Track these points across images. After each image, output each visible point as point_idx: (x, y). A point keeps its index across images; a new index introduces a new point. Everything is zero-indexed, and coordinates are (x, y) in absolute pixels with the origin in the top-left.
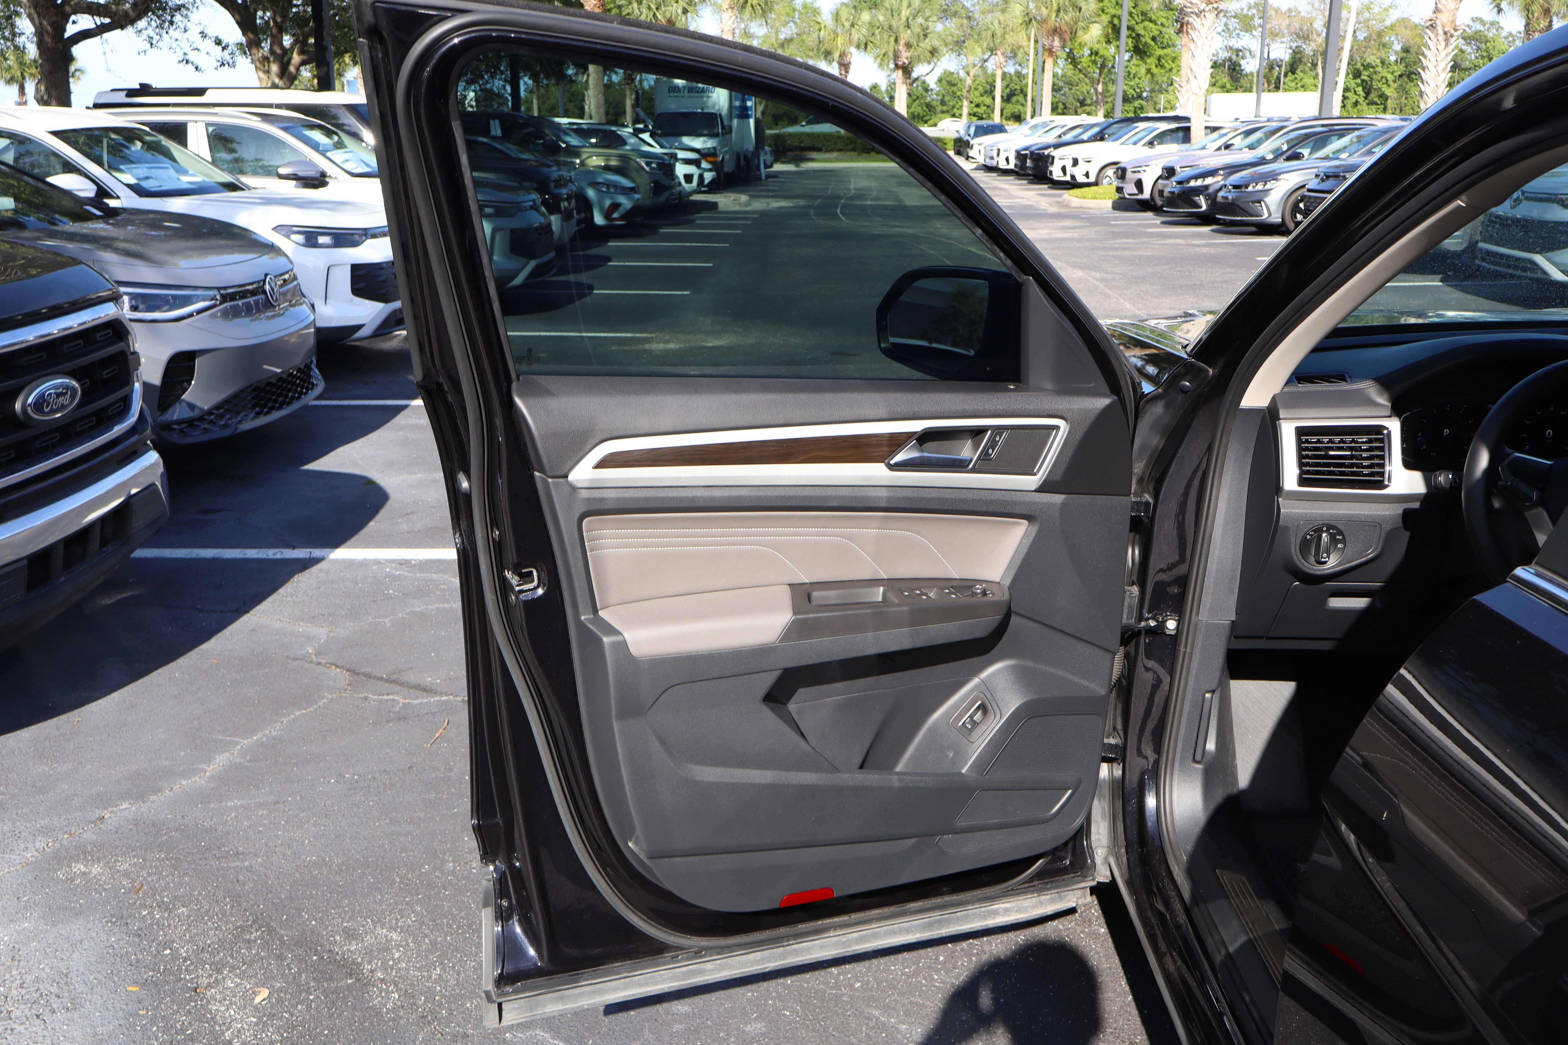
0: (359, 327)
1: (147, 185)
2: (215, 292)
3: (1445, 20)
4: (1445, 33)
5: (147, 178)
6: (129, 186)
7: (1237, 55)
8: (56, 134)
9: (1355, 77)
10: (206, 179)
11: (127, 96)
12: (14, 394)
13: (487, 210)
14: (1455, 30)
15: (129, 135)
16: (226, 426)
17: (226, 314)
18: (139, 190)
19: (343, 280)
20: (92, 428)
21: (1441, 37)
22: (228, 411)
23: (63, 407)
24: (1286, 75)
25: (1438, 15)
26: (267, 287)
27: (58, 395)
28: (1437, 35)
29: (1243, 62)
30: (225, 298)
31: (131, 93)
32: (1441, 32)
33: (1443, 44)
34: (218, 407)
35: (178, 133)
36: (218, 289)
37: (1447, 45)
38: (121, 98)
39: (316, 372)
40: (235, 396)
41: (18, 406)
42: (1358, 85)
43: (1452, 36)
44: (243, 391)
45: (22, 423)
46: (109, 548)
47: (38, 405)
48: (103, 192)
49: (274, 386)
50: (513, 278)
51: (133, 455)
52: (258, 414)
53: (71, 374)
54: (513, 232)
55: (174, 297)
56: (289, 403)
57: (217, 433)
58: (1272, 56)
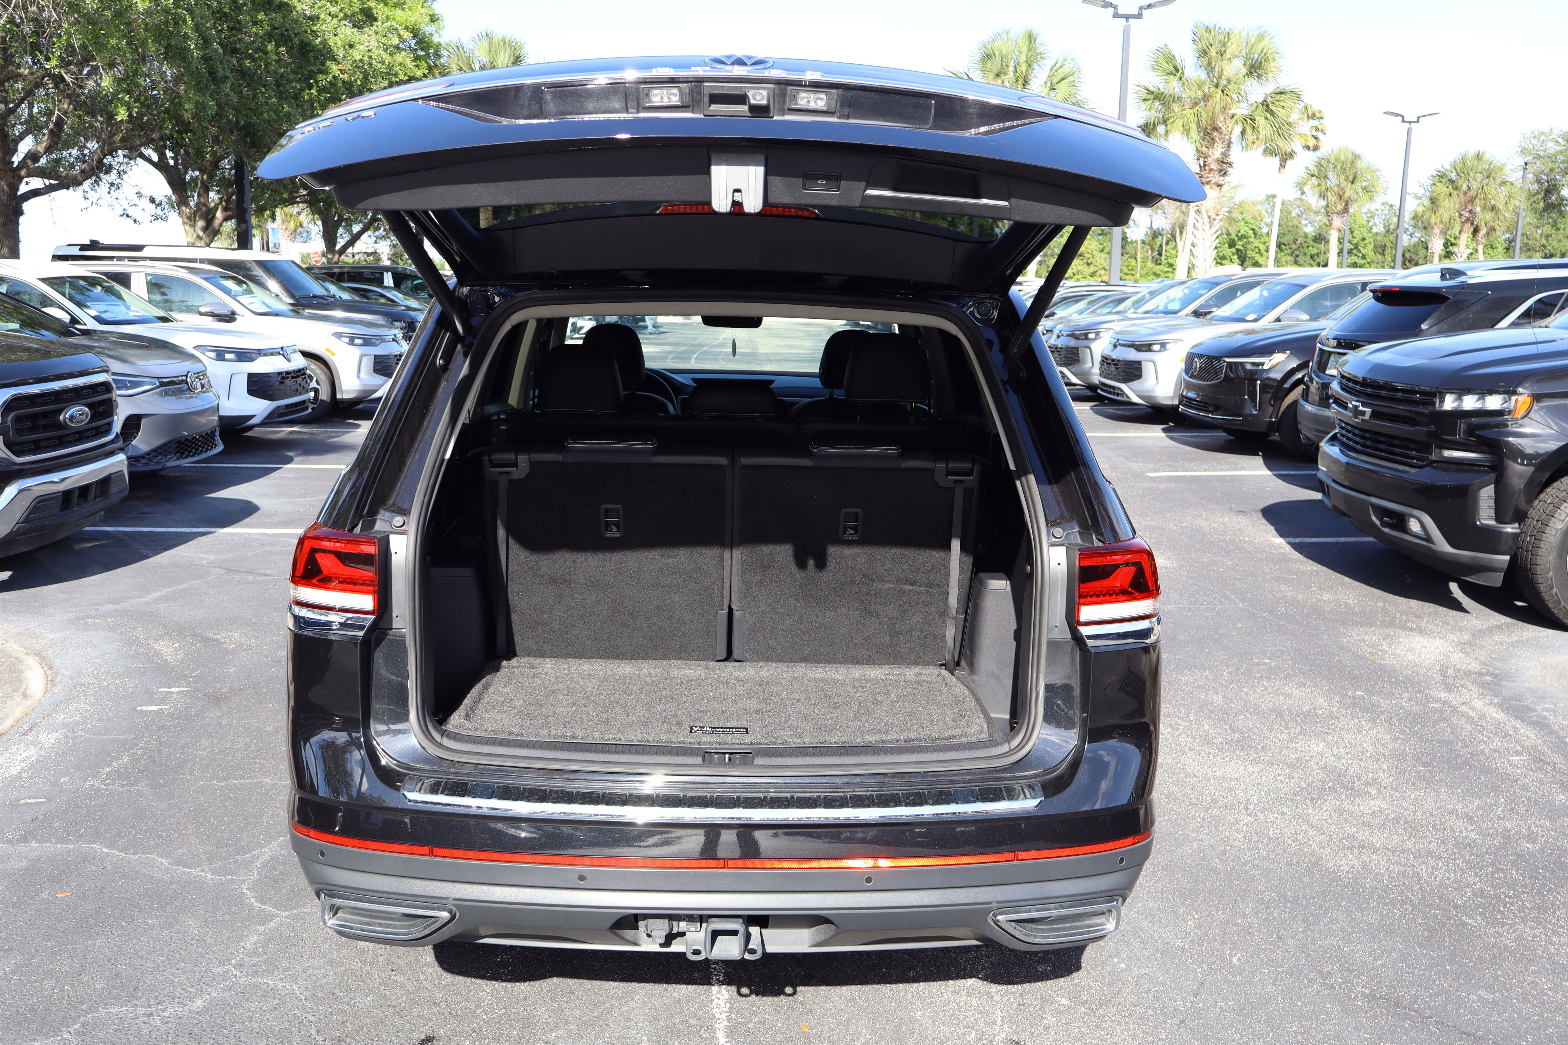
0: (252, 417)
1: (105, 316)
2: (156, 381)
4: (1209, 217)
5: (105, 312)
6: (94, 318)
8: (43, 280)
9: (1230, 247)
10: (146, 314)
11: (80, 250)
12: (60, 411)
13: (357, 341)
14: (1217, 215)
15: (92, 282)
16: (158, 463)
17: (160, 394)
18: (99, 320)
19: (242, 384)
20: (93, 436)
21: (1206, 220)
22: (160, 454)
23: (82, 421)
24: (1167, 244)
26: (189, 380)
27: (81, 415)
28: (1202, 218)
29: (1128, 231)
30: (162, 384)
31: (83, 247)
32: (1205, 216)
33: (1208, 225)
34: (154, 450)
35: (124, 279)
36: (158, 378)
37: (1211, 226)
38: (76, 251)
39: (218, 438)
40: (165, 445)
41: (61, 418)
42: (1233, 254)
43: (1214, 220)
44: (170, 442)
45: (62, 426)
46: (99, 499)
47: (72, 418)
48: (74, 321)
49: (190, 441)
50: (375, 391)
51: (112, 453)
52: (178, 459)
53: (86, 405)
54: (376, 357)
55: (130, 382)
56: (199, 454)
57: (152, 467)
58: (1155, 227)
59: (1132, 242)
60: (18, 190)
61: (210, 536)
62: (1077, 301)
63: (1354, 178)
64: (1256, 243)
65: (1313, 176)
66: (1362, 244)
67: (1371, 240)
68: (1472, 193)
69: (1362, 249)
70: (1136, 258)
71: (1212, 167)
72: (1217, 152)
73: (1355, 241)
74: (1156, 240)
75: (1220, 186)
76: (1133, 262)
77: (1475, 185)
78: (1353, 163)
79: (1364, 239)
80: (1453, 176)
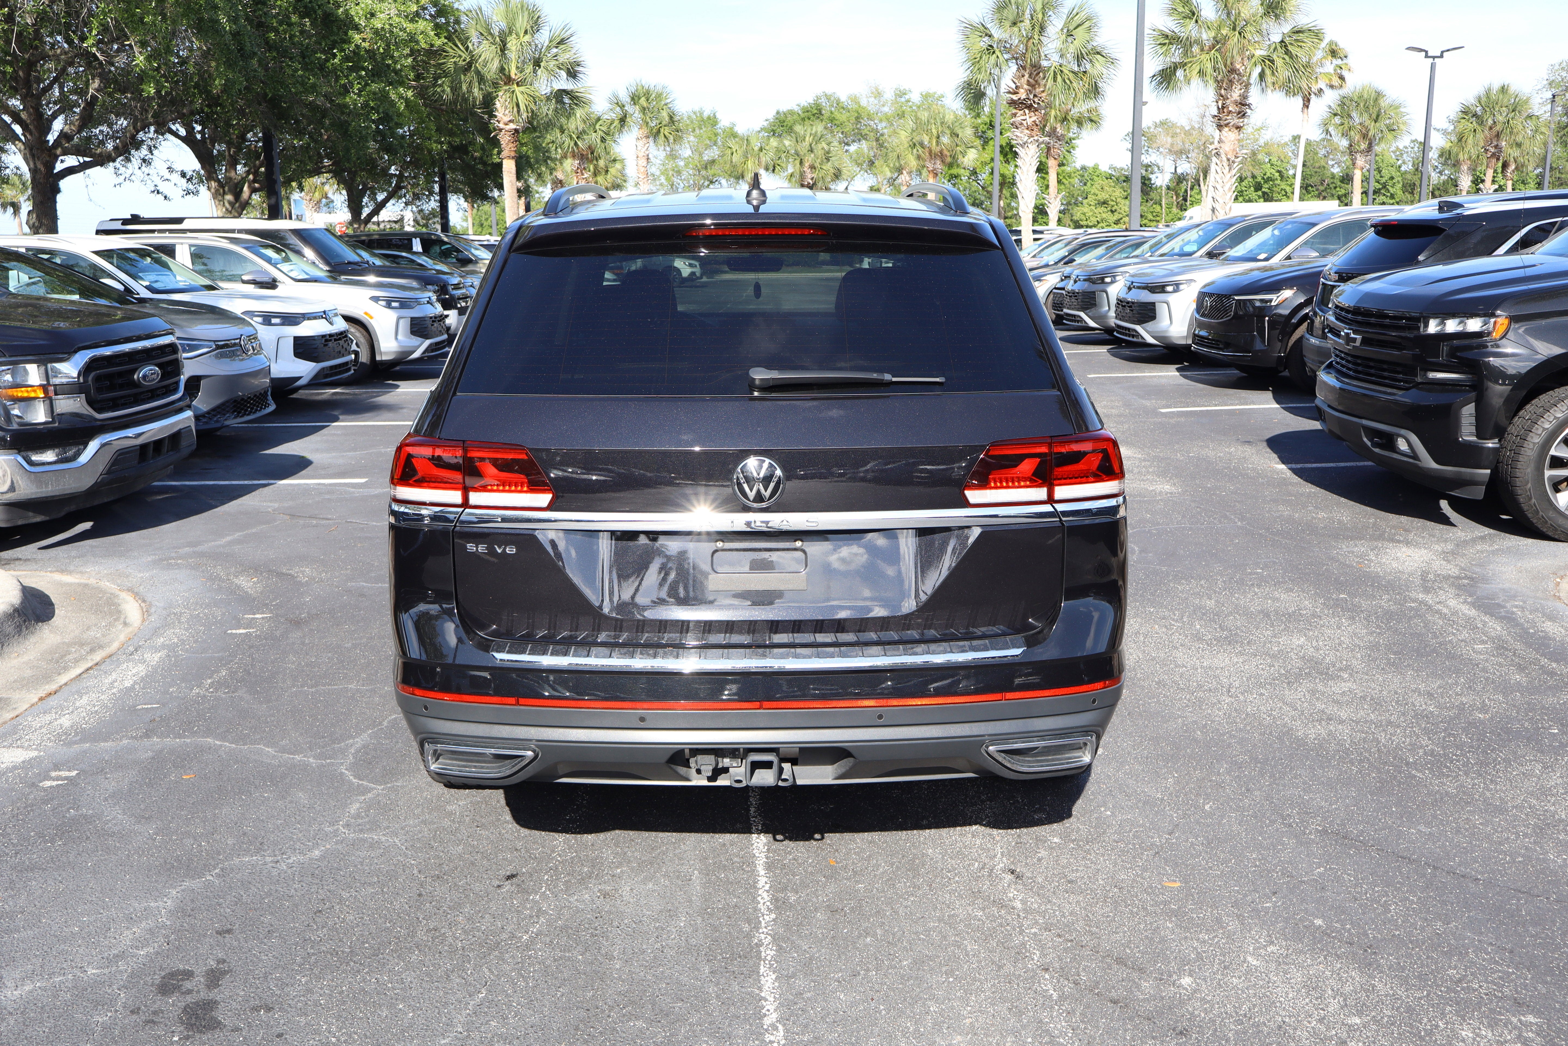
0: (299, 378)
1: (156, 286)
2: (212, 343)
3: (1227, 149)
4: (1228, 160)
5: (156, 281)
6: (146, 287)
7: (1146, 171)
8: (97, 253)
9: (1256, 190)
10: (192, 283)
11: (123, 224)
12: (134, 371)
13: (394, 304)
14: (1236, 157)
15: (142, 253)
16: (217, 421)
17: (216, 356)
18: (151, 289)
19: (288, 347)
20: (163, 394)
21: (1225, 163)
22: (219, 413)
23: (154, 380)
24: (1192, 189)
25: (1222, 145)
26: (242, 342)
27: (152, 374)
28: (1221, 161)
29: (1153, 177)
30: (218, 347)
31: (125, 222)
32: (1225, 159)
33: (1227, 168)
34: (213, 410)
35: (170, 251)
36: (214, 341)
37: (1230, 169)
38: (118, 226)
39: (270, 398)
40: (223, 404)
41: (135, 377)
43: (1234, 162)
44: (227, 402)
45: (136, 385)
46: (171, 453)
47: (144, 377)
48: (128, 290)
49: (246, 401)
50: (413, 352)
51: (180, 410)
52: (235, 418)
53: (156, 365)
54: (413, 319)
55: (188, 345)
56: (254, 413)
57: (213, 425)
58: (1179, 171)
59: (1156, 188)
60: (54, 168)
61: (271, 487)
62: (1096, 247)
63: (1378, 116)
64: (1283, 185)
65: (1335, 115)
66: (1390, 183)
67: (1400, 179)
68: (1498, 128)
69: (1390, 189)
70: (1160, 205)
71: (1230, 109)
72: (1236, 94)
73: (1383, 180)
74: (1181, 185)
75: (1239, 128)
76: (1158, 208)
77: (1500, 119)
78: (1376, 100)
79: (1392, 178)
80: (1479, 110)
